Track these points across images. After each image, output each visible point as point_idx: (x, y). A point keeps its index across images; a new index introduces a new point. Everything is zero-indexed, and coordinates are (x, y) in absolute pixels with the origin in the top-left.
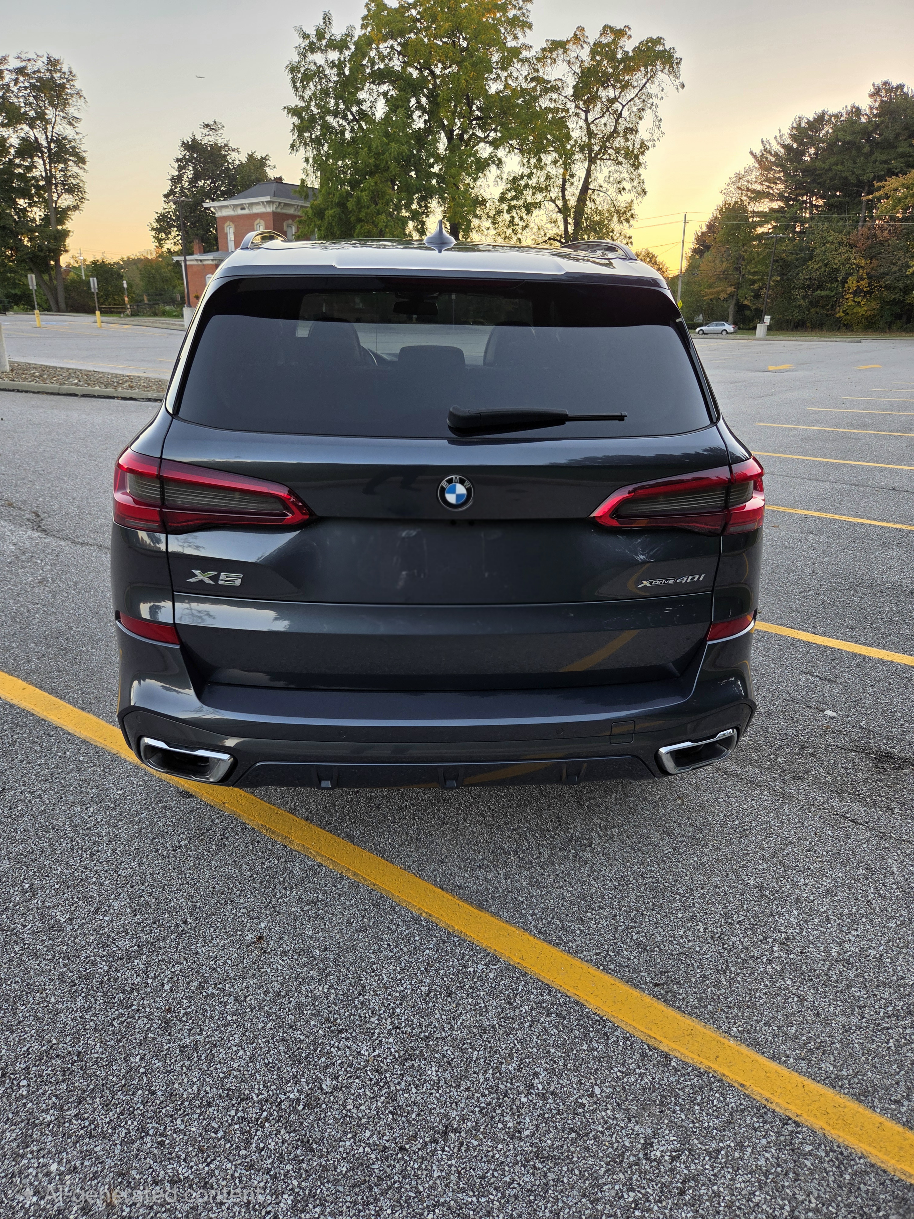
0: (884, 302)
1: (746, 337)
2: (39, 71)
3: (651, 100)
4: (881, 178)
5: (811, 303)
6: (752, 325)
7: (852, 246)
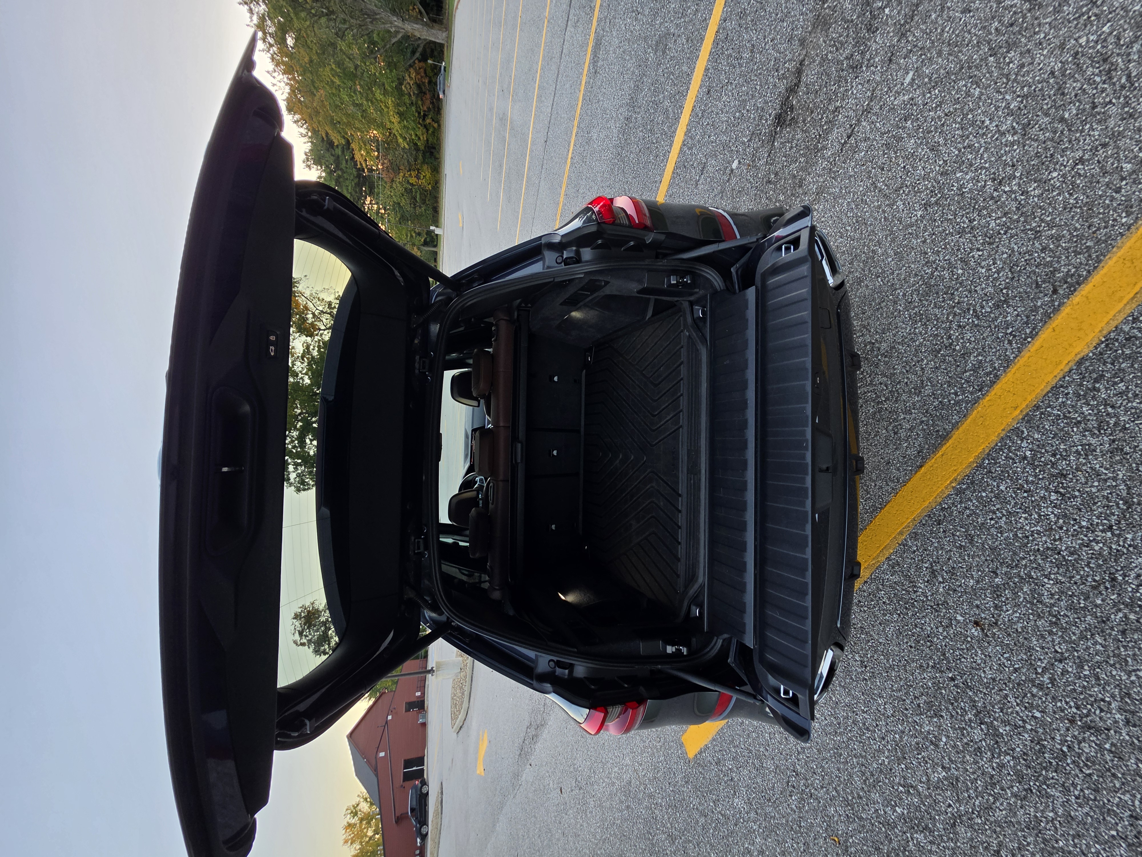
0: (424, 162)
1: (442, 240)
2: (300, 624)
3: (314, 294)
4: (356, 164)
5: (423, 204)
6: (435, 237)
7: (393, 181)
